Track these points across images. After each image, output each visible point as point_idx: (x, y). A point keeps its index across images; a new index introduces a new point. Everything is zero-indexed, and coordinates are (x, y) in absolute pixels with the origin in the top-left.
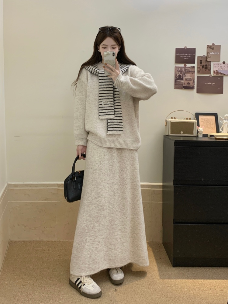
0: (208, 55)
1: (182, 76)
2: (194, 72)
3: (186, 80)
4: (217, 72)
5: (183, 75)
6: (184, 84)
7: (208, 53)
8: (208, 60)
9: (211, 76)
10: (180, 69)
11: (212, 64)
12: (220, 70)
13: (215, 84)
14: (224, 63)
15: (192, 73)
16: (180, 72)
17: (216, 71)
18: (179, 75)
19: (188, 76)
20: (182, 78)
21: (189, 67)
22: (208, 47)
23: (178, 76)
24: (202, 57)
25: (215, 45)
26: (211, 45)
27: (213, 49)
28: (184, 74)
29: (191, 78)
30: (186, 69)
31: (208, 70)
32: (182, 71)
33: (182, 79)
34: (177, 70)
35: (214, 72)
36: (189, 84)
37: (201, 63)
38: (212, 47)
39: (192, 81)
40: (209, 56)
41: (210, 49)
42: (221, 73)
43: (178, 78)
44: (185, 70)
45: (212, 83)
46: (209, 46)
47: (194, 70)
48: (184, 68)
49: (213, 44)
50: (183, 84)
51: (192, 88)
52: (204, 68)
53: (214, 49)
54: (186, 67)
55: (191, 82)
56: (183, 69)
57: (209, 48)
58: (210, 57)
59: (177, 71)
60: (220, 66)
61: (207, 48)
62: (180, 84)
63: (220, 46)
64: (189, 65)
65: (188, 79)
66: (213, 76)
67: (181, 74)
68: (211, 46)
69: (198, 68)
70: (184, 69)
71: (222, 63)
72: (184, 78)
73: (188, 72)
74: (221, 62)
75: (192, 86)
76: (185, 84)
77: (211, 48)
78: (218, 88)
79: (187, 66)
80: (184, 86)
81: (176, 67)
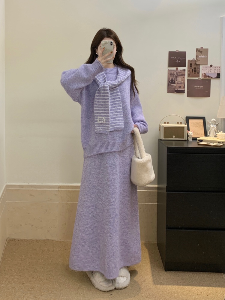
0: (197, 58)
1: (174, 79)
2: (185, 75)
3: (178, 83)
4: (205, 76)
6: (176, 87)
7: (197, 56)
8: (197, 63)
9: (200, 79)
10: (172, 73)
11: (201, 67)
12: (208, 73)
13: (203, 87)
14: (211, 66)
15: (183, 76)
16: (172, 76)
17: (204, 74)
18: (171, 79)
19: (179, 79)
20: (174, 81)
21: (181, 71)
22: (198, 50)
24: (192, 60)
26: (200, 48)
27: (201, 52)
28: (176, 77)
29: (182, 81)
30: (178, 72)
31: (197, 73)
32: (174, 75)
33: (174, 83)
35: (202, 75)
36: (180, 87)
37: (191, 66)
39: (183, 85)
40: (198, 60)
42: (209, 76)
43: (170, 81)
45: (201, 87)
47: (185, 73)
48: (175, 71)
49: (202, 48)
51: (183, 92)
52: (194, 71)
53: (203, 52)
54: (178, 70)
56: (175, 73)
57: (198, 52)
60: (207, 69)
62: (172, 87)
63: (208, 49)
64: (180, 69)
66: (201, 79)
68: (200, 50)
69: (188, 71)
72: (176, 82)
73: (179, 75)
74: (209, 65)
75: (183, 90)
78: (206, 92)
80: (176, 89)
81: (169, 71)
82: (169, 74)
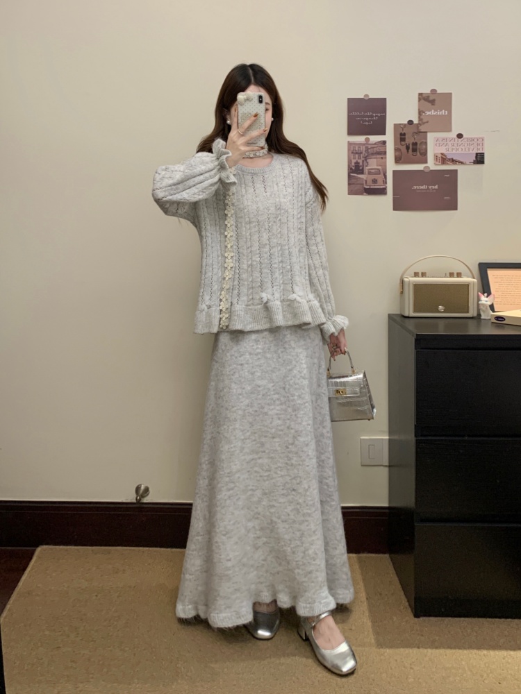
0: (422, 117)
1: (361, 164)
2: (385, 153)
3: (370, 173)
4: (444, 159)
5: (363, 161)
6: (366, 181)
7: (420, 113)
8: (422, 128)
9: (428, 170)
10: (357, 149)
11: (431, 137)
12: (450, 152)
13: (436, 187)
14: (460, 136)
15: (380, 156)
16: (357, 155)
17: (440, 156)
18: (355, 163)
19: (373, 164)
20: (361, 168)
21: (375, 144)
22: (423, 98)
23: (353, 164)
24: (405, 125)
25: (438, 92)
26: (429, 92)
27: (433, 102)
28: (366, 158)
29: (380, 168)
30: (369, 146)
31: (421, 154)
32: (361, 153)
33: (362, 173)
34: (353, 150)
35: (436, 157)
36: (375, 181)
37: (403, 139)
38: (431, 98)
39: (382, 176)
40: (424, 121)
41: (426, 103)
42: (453, 161)
43: (354, 168)
44: (367, 149)
45: (430, 187)
46: (424, 96)
47: (386, 149)
48: (364, 144)
49: (434, 91)
50: (364, 182)
51: (382, 192)
52: (410, 150)
53: (436, 102)
54: (370, 142)
55: (380, 178)
56: (363, 149)
57: (422, 101)
58: (427, 122)
59: (352, 153)
60: (449, 143)
61: (420, 100)
62: (358, 182)
63: (450, 95)
64: (374, 139)
65: (373, 171)
66: (432, 169)
67: (359, 161)
68: (428, 97)
69: (395, 149)
70: (366, 147)
71: (455, 136)
72: (366, 169)
73: (373, 154)
74: (454, 134)
75: (381, 187)
76: (368, 182)
77: (428, 100)
78: (445, 198)
79: (371, 140)
80: (367, 187)
81: (350, 144)
82: (350, 152)
